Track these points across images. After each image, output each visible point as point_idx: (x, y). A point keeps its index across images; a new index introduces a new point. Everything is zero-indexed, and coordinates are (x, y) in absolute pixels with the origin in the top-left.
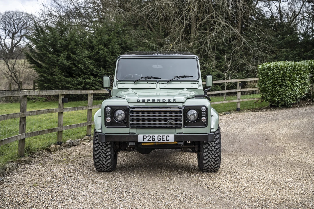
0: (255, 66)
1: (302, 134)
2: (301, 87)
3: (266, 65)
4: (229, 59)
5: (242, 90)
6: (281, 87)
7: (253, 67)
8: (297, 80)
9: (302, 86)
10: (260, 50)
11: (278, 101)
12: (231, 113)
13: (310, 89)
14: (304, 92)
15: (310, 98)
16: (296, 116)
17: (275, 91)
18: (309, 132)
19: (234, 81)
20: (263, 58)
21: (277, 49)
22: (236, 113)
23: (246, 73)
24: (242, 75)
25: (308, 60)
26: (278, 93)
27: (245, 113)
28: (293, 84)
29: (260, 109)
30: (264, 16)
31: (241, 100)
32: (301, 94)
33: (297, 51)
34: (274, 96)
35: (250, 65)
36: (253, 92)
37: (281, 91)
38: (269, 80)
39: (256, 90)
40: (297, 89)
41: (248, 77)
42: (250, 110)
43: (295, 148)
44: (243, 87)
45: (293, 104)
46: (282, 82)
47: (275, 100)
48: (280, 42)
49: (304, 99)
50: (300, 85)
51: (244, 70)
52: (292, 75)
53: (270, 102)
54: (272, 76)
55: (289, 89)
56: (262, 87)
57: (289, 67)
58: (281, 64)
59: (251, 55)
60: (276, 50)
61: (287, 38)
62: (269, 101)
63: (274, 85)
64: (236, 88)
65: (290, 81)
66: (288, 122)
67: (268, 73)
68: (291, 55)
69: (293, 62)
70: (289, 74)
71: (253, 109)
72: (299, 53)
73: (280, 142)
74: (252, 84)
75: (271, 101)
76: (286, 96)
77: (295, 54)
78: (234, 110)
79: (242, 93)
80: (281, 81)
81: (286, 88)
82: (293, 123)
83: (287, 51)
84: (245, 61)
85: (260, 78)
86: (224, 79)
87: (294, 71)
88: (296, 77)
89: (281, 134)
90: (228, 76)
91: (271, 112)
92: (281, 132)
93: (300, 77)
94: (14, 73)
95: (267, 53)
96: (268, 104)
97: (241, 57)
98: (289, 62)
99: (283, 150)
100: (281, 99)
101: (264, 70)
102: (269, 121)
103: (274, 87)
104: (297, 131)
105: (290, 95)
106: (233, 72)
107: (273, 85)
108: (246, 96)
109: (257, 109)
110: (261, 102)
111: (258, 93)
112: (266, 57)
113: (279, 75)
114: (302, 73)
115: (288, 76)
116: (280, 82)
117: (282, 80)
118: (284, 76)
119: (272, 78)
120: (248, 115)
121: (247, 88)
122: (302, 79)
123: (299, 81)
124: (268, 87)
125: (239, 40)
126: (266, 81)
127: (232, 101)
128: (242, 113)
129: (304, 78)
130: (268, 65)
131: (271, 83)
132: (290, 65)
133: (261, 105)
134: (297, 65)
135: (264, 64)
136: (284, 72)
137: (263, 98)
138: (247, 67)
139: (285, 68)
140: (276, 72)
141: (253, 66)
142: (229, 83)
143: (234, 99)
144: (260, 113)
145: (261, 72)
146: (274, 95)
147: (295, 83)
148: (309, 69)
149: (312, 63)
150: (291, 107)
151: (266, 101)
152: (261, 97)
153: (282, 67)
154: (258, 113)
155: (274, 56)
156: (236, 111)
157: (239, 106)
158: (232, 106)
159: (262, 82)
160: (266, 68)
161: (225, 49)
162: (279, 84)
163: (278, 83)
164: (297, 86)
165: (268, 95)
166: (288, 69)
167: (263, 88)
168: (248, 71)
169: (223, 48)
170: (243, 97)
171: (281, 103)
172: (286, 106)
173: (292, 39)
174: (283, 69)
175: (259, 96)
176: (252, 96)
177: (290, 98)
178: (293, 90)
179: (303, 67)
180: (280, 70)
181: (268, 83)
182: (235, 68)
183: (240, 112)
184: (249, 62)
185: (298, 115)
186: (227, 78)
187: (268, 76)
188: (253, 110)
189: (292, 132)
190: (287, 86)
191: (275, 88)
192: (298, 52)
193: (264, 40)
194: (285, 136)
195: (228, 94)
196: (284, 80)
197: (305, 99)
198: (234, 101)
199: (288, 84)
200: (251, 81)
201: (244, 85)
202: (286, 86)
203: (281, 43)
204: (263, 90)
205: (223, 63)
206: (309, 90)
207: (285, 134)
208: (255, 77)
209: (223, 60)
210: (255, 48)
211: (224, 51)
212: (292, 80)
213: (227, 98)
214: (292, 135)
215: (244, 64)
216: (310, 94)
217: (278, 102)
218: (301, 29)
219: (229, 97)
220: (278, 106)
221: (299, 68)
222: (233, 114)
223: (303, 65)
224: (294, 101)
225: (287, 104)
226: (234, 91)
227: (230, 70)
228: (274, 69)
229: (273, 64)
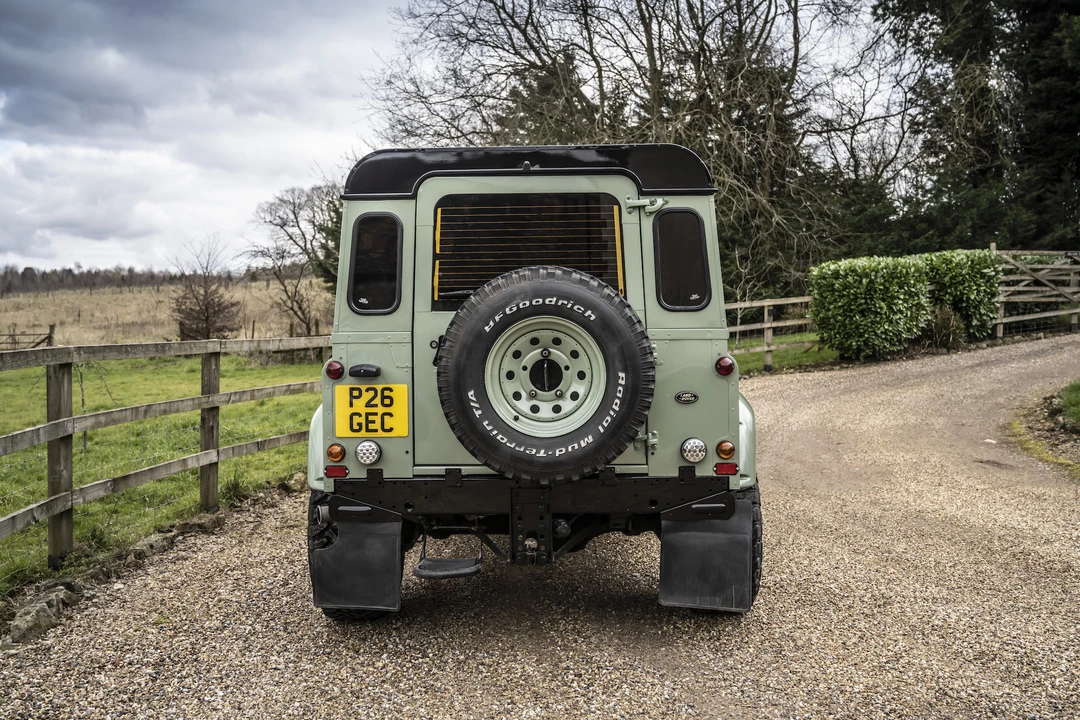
0: (803, 271)
1: (926, 428)
2: (909, 313)
3: (828, 266)
4: (744, 258)
5: (775, 325)
6: (864, 316)
7: (798, 274)
8: (900, 299)
9: (912, 312)
10: (812, 237)
11: (859, 346)
12: (751, 377)
13: (929, 318)
14: (917, 326)
15: (930, 338)
16: (900, 382)
17: (852, 324)
18: (941, 421)
19: (757, 304)
20: (820, 253)
21: (850, 233)
22: (763, 375)
23: (783, 288)
24: (775, 292)
25: (923, 253)
26: (857, 328)
27: (784, 376)
28: (891, 308)
29: (817, 366)
30: (820, 167)
31: (773, 348)
32: (909, 330)
33: (894, 236)
34: (849, 336)
35: (792, 271)
36: (800, 329)
37: (865, 325)
38: (835, 301)
39: (806, 325)
40: (900, 319)
41: (787, 295)
42: (796, 370)
43: (916, 467)
44: (776, 318)
45: (892, 353)
46: (866, 303)
47: (851, 345)
48: (857, 219)
49: (915, 342)
50: (907, 309)
51: (778, 282)
52: (888, 289)
53: (841, 349)
54: (844, 290)
55: (882, 318)
56: (821, 315)
57: (882, 269)
58: (862, 262)
59: (793, 249)
60: (848, 237)
61: (870, 210)
62: (837, 348)
63: (847, 311)
64: (762, 321)
65: (883, 300)
66: (886, 395)
67: (834, 285)
68: (881, 247)
69: (890, 258)
70: (882, 284)
71: (800, 366)
72: (898, 241)
73: (874, 451)
74: (797, 310)
75: (841, 347)
76: (876, 334)
77: (890, 244)
78: (758, 370)
79: (776, 331)
80: (863, 301)
81: (876, 317)
82: (898, 398)
83: (872, 237)
84: (780, 262)
85: (816, 296)
86: (736, 301)
87: (893, 279)
88: (898, 292)
89: (873, 427)
90: (744, 295)
91: (844, 373)
92: (871, 422)
93: (906, 291)
94: (297, 302)
95: (827, 244)
96: (836, 353)
97: (773, 254)
98: (881, 259)
99: (885, 474)
100: (864, 341)
101: (825, 278)
102: (840, 394)
103: (849, 316)
104: (912, 419)
105: (885, 332)
106: (755, 286)
107: (845, 311)
108: (784, 339)
109: (811, 366)
110: (820, 349)
111: (812, 331)
112: (827, 251)
113: (858, 288)
114: (912, 282)
115: (880, 290)
116: (861, 304)
117: (865, 298)
118: (870, 290)
119: (844, 295)
120: (792, 382)
121: (787, 319)
122: (912, 295)
123: (905, 301)
124: (834, 317)
125: (766, 217)
126: (830, 303)
127: (752, 350)
128: (776, 377)
129: (917, 294)
130: (832, 267)
131: (840, 307)
132: (883, 264)
133: (818, 357)
134: (899, 264)
135: (823, 264)
136: (871, 282)
137: (822, 340)
138: (785, 274)
139: (873, 271)
140: (852, 281)
141: (798, 271)
142: (745, 309)
143: (758, 345)
144: (817, 375)
145: (818, 284)
146: (847, 333)
147: (895, 304)
148: (927, 274)
149: (932, 260)
150: (889, 360)
151: (831, 347)
152: (818, 338)
153: (864, 270)
154: (812, 374)
155: (844, 249)
156: (763, 372)
157: (769, 360)
158: (754, 361)
159: (821, 304)
160: (830, 273)
161: (736, 237)
162: (861, 308)
163: (857, 307)
164: (901, 312)
165: (835, 334)
166: (880, 274)
167: (822, 319)
168: (787, 284)
169: (733, 235)
170: (778, 339)
171: (864, 351)
172: (876, 357)
173: (883, 212)
174: (867, 275)
175: (814, 337)
176: (797, 337)
177: (886, 339)
178: (891, 322)
179: (913, 269)
180: (860, 277)
181: (835, 308)
182: (758, 277)
183: (772, 374)
184: (790, 264)
185: (906, 378)
186: (741, 299)
187: (834, 290)
188: (802, 368)
189: (901, 422)
190: (879, 313)
191: (851, 317)
192: (896, 238)
193: (822, 214)
194: (883, 433)
195: (744, 334)
196: (872, 299)
197: (919, 341)
198: (759, 349)
199: (881, 308)
200: (794, 305)
201: (779, 313)
202: (876, 313)
203: (859, 220)
204: (823, 324)
205: (733, 267)
206: (928, 320)
207: (883, 426)
208: (802, 295)
209: (732, 262)
210: (801, 233)
211: (734, 242)
212: (890, 300)
213: (742, 342)
214: (900, 431)
215: (778, 269)
216: (931, 330)
217: (859, 350)
218: (901, 188)
219: (747, 342)
220: (858, 359)
221: (904, 271)
222: (755, 380)
223: (914, 265)
224: (894, 345)
225: (880, 354)
226: (758, 326)
227: (747, 282)
228: (847, 274)
229: (844, 264)
